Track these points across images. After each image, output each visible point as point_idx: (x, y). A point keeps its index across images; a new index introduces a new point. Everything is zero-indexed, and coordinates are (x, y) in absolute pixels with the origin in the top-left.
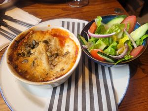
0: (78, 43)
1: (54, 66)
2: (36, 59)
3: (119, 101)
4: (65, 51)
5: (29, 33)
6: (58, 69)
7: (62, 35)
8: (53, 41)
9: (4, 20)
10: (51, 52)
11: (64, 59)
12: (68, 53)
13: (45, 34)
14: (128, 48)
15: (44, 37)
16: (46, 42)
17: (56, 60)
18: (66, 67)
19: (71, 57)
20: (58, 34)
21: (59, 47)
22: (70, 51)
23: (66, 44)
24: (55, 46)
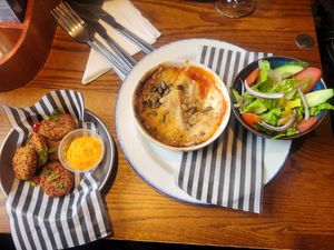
0: (228, 99)
1: (191, 126)
2: (168, 112)
3: (267, 181)
4: (206, 105)
5: (157, 70)
6: (196, 131)
7: (205, 77)
8: (191, 87)
9: (100, 21)
10: (187, 105)
11: (205, 118)
12: (210, 108)
13: (179, 73)
14: (296, 117)
15: (177, 79)
16: (181, 88)
17: (194, 116)
18: (207, 131)
19: (215, 116)
20: (198, 74)
21: (199, 97)
22: (213, 106)
23: (209, 95)
24: (193, 94)
